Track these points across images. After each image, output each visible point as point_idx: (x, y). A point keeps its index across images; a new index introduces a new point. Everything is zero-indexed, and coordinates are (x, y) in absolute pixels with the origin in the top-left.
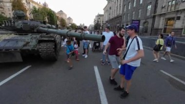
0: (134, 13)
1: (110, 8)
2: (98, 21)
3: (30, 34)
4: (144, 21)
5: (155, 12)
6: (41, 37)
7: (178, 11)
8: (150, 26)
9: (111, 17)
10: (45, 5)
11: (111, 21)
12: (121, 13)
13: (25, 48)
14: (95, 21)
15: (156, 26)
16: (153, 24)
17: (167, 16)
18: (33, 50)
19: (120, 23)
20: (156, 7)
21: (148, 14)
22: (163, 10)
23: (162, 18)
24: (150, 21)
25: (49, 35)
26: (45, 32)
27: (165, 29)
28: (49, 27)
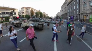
0: (72, 12)
1: (63, 11)
2: (58, 15)
3: (36, 22)
4: (76, 16)
5: (80, 13)
6: (39, 23)
7: (87, 13)
8: (78, 18)
9: (63, 14)
10: (39, 10)
11: (63, 15)
12: (67, 12)
13: (35, 26)
14: (57, 15)
15: (80, 18)
16: (79, 17)
17: (84, 15)
18: (37, 27)
19: (67, 16)
20: (80, 11)
21: (78, 13)
22: (82, 12)
23: (82, 15)
24: (78, 16)
25: (41, 22)
26: (40, 21)
27: (84, 19)
28: (41, 20)
